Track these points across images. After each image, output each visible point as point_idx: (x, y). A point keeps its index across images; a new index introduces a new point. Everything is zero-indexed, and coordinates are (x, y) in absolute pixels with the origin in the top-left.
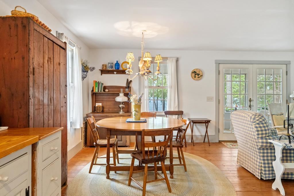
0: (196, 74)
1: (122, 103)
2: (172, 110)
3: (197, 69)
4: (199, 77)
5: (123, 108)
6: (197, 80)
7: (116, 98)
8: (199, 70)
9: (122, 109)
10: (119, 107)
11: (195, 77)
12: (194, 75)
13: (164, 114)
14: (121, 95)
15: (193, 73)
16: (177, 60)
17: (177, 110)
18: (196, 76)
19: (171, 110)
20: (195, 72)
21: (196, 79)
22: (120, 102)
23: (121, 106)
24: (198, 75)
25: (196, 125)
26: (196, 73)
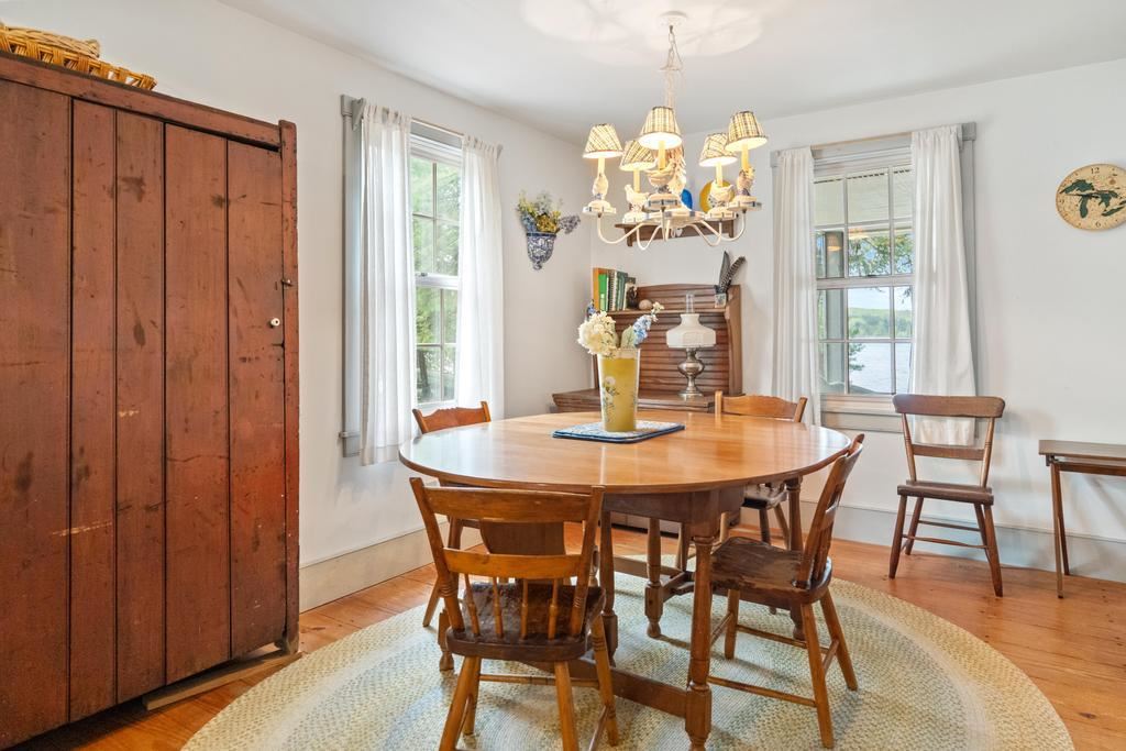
0: (1090, 196)
1: (693, 354)
2: (941, 390)
3: (1096, 168)
4: (1113, 211)
5: (696, 374)
6: (1098, 227)
7: (668, 334)
8: (1114, 167)
9: (694, 378)
10: (680, 370)
11: (1084, 212)
12: (1074, 200)
13: (892, 409)
14: (689, 319)
15: (1067, 191)
16: (967, 137)
17: (966, 390)
18: (1092, 204)
19: (931, 393)
20: (1081, 185)
21: (1086, 221)
22: (683, 350)
23: (684, 366)
24: (1106, 197)
25: (1097, 484)
26: (1090, 186)
